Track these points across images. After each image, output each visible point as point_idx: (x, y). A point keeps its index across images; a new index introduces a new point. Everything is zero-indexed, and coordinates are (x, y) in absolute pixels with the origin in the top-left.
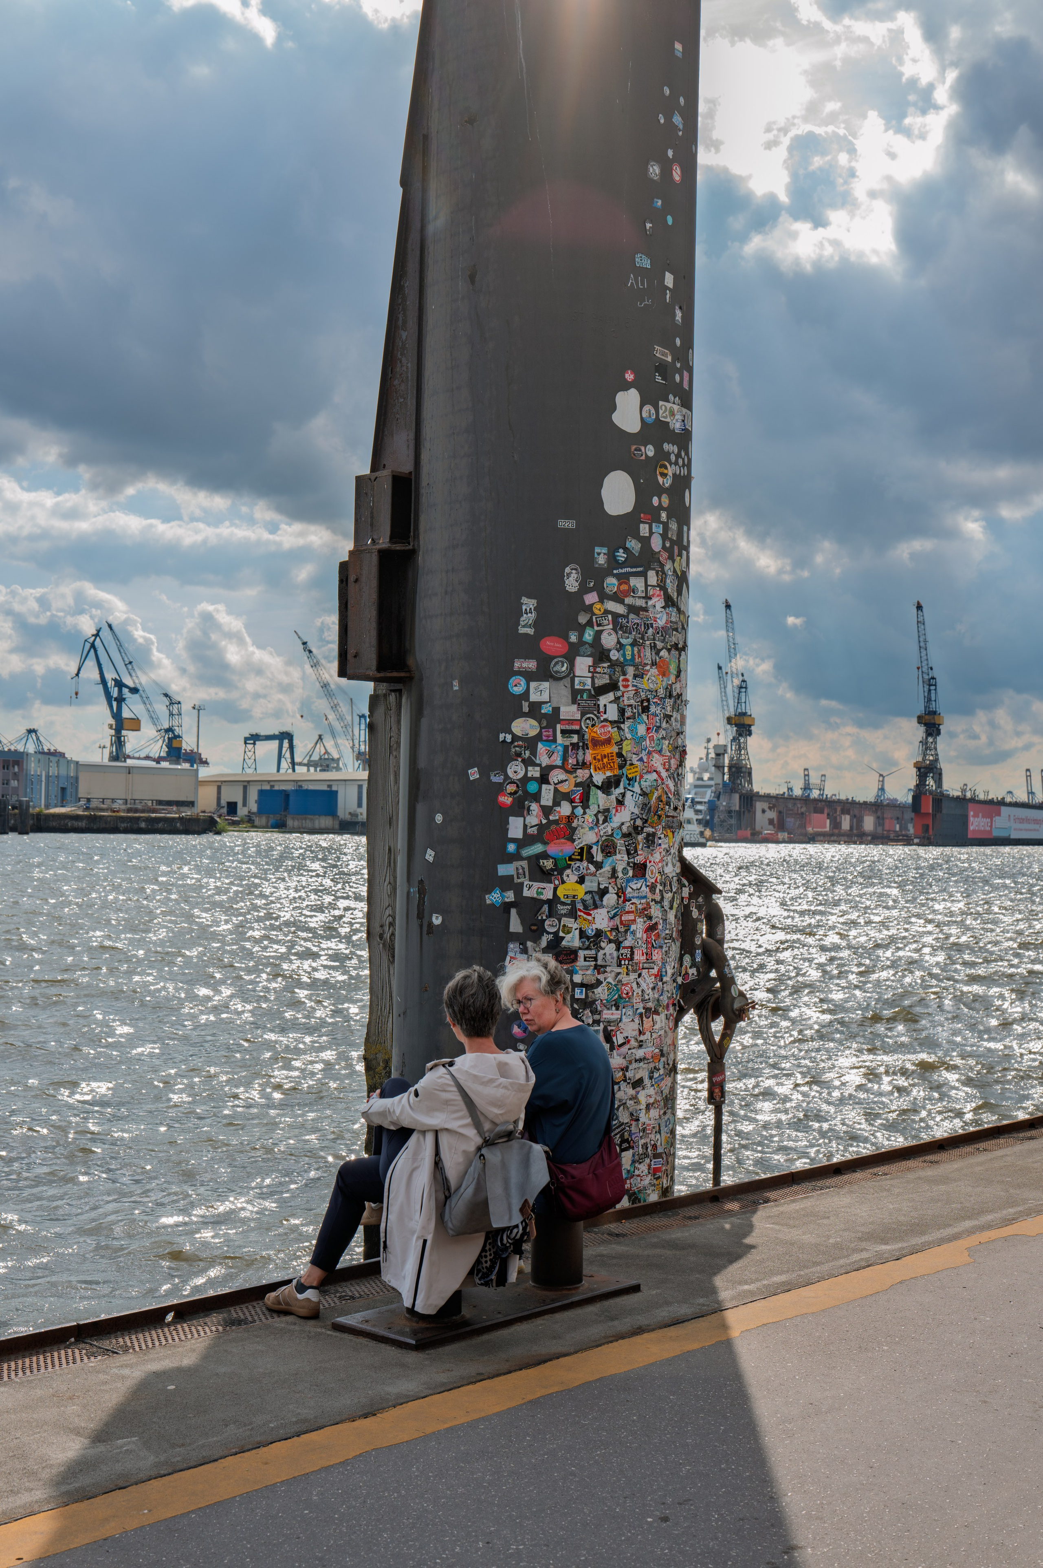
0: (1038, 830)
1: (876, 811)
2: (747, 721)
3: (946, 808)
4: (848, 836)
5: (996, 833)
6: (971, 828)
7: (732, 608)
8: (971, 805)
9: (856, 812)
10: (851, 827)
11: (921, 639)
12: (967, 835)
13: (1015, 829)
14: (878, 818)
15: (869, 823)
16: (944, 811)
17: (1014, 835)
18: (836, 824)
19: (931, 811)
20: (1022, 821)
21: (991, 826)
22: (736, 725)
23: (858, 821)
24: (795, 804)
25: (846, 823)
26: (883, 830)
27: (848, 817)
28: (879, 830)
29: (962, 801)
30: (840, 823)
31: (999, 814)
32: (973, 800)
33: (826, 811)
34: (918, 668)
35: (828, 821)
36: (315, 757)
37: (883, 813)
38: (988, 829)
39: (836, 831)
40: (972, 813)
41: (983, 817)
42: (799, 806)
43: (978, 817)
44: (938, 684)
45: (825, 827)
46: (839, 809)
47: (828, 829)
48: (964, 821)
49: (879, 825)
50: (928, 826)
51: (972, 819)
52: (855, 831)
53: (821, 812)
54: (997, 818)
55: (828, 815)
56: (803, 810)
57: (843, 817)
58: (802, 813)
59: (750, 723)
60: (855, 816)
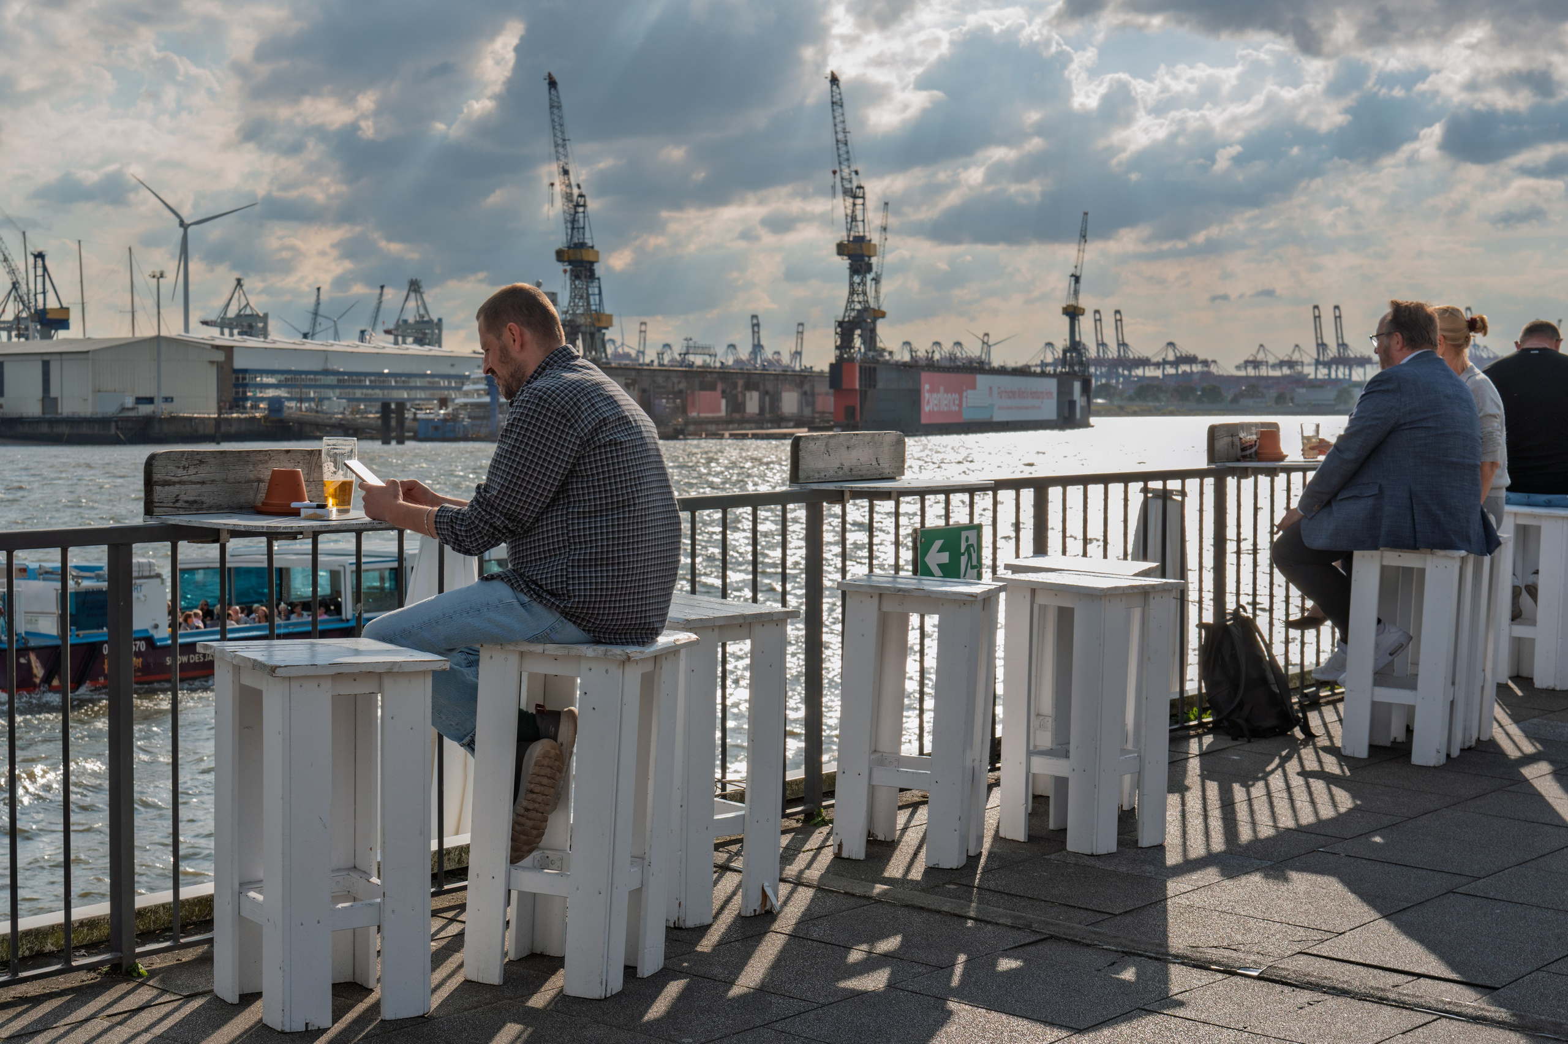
0: (1039, 408)
1: (801, 384)
2: (588, 256)
3: (883, 381)
4: (756, 422)
5: (967, 416)
6: (926, 408)
7: (560, 87)
8: (924, 376)
9: (769, 386)
10: (762, 409)
11: (839, 129)
12: (919, 419)
13: (1000, 408)
14: (805, 393)
15: (790, 402)
16: (880, 385)
17: (997, 418)
18: (736, 406)
19: (857, 387)
20: (1012, 394)
21: (960, 405)
22: (570, 262)
23: (771, 400)
24: (668, 378)
25: (752, 403)
26: (814, 411)
27: (755, 395)
28: (807, 412)
29: (914, 368)
30: (744, 404)
31: (973, 386)
32: (931, 366)
33: (720, 387)
34: (834, 172)
35: (723, 402)
36: (232, 313)
37: (813, 387)
38: (955, 408)
39: (737, 416)
40: (927, 387)
41: (946, 391)
42: (676, 380)
43: (938, 392)
44: (867, 196)
45: (719, 410)
46: (740, 383)
47: (723, 413)
48: (915, 398)
49: (807, 404)
50: (853, 409)
51: (927, 395)
52: (768, 416)
53: (712, 388)
54: (970, 392)
55: (723, 392)
56: (682, 386)
57: (748, 394)
58: (681, 391)
59: (591, 259)
60: (767, 393)
